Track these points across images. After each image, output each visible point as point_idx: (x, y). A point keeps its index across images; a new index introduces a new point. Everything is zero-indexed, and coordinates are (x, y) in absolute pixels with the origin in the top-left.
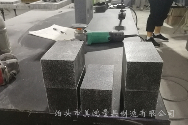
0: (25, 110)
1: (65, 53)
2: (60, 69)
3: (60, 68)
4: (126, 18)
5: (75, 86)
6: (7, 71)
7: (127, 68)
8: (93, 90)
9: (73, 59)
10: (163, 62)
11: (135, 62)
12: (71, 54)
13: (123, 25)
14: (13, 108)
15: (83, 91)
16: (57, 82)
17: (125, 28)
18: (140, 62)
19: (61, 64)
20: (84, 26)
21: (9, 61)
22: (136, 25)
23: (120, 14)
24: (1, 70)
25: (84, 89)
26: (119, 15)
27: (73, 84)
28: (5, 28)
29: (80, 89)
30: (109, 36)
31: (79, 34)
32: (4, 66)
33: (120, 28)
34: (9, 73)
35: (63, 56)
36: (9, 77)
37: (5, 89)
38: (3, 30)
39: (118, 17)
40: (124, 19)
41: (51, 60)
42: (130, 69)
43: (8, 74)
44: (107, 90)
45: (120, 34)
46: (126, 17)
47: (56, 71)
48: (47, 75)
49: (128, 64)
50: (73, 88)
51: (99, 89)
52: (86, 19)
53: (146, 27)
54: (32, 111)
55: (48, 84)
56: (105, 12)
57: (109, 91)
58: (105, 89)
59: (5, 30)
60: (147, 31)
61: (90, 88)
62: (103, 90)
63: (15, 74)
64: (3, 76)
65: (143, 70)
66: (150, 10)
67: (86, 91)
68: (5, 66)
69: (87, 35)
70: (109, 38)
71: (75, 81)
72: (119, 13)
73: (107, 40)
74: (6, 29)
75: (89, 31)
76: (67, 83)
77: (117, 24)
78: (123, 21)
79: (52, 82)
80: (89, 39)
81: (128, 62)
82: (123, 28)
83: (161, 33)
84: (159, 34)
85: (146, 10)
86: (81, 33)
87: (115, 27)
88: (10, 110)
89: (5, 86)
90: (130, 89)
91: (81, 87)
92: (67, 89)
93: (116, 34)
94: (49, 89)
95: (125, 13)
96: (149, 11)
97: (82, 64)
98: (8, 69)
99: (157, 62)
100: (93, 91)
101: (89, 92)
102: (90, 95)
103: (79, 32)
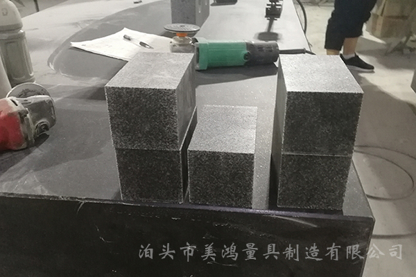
0: (71, 198)
1: (155, 76)
2: (148, 107)
3: (146, 105)
4: (281, 17)
5: (176, 144)
6: (30, 120)
7: (287, 105)
8: (214, 153)
9: (174, 87)
10: (363, 92)
11: (303, 92)
12: (168, 76)
13: (275, 29)
14: (46, 193)
15: (193, 156)
16: (140, 135)
17: (279, 37)
18: (315, 93)
19: (148, 96)
20: (192, 28)
21: (33, 99)
22: (305, 31)
23: (270, 7)
24: (18, 116)
25: (195, 152)
26: (267, 9)
27: (172, 141)
28: (22, 31)
29: (188, 152)
30: (246, 52)
31: (180, 45)
32: (23, 108)
33: (269, 35)
34: (34, 123)
35: (153, 81)
36: (33, 132)
37: (27, 157)
38: (19, 35)
39: (265, 14)
40: (278, 19)
41: (127, 88)
42: (292, 108)
43: (33, 127)
44: (244, 152)
45: (269, 47)
46: (282, 14)
47: (138, 113)
48: (118, 120)
49: (288, 98)
50: (172, 149)
51: (226, 151)
52: (194, 16)
53: (324, 40)
54: (86, 199)
55: (121, 141)
56: (237, 4)
57: (246, 154)
58: (239, 152)
59: (22, 33)
60: (326, 47)
61: (209, 149)
62: (235, 154)
63: (46, 128)
64: (21, 129)
65: (319, 110)
66: (333, 4)
67: (199, 156)
68: (25, 107)
69: (198, 49)
70: (246, 56)
71: (178, 135)
72: (268, 5)
73: (243, 61)
74: (24, 32)
75: (202, 40)
76: (160, 137)
77: (264, 29)
78: (275, 21)
79: (130, 137)
80: (202, 56)
81: (289, 92)
82: (275, 36)
83: (357, 54)
84: (354, 55)
85: (325, 4)
86: (186, 43)
87: (257, 35)
88: (40, 196)
89: (27, 150)
90: (292, 151)
91: (190, 148)
92: (161, 151)
93: (260, 48)
94: (123, 150)
95: (280, 5)
96: (331, 6)
97: (191, 102)
98: (31, 114)
99: (351, 92)
100: (214, 156)
101: (205, 157)
102: (207, 163)
103: (180, 41)
